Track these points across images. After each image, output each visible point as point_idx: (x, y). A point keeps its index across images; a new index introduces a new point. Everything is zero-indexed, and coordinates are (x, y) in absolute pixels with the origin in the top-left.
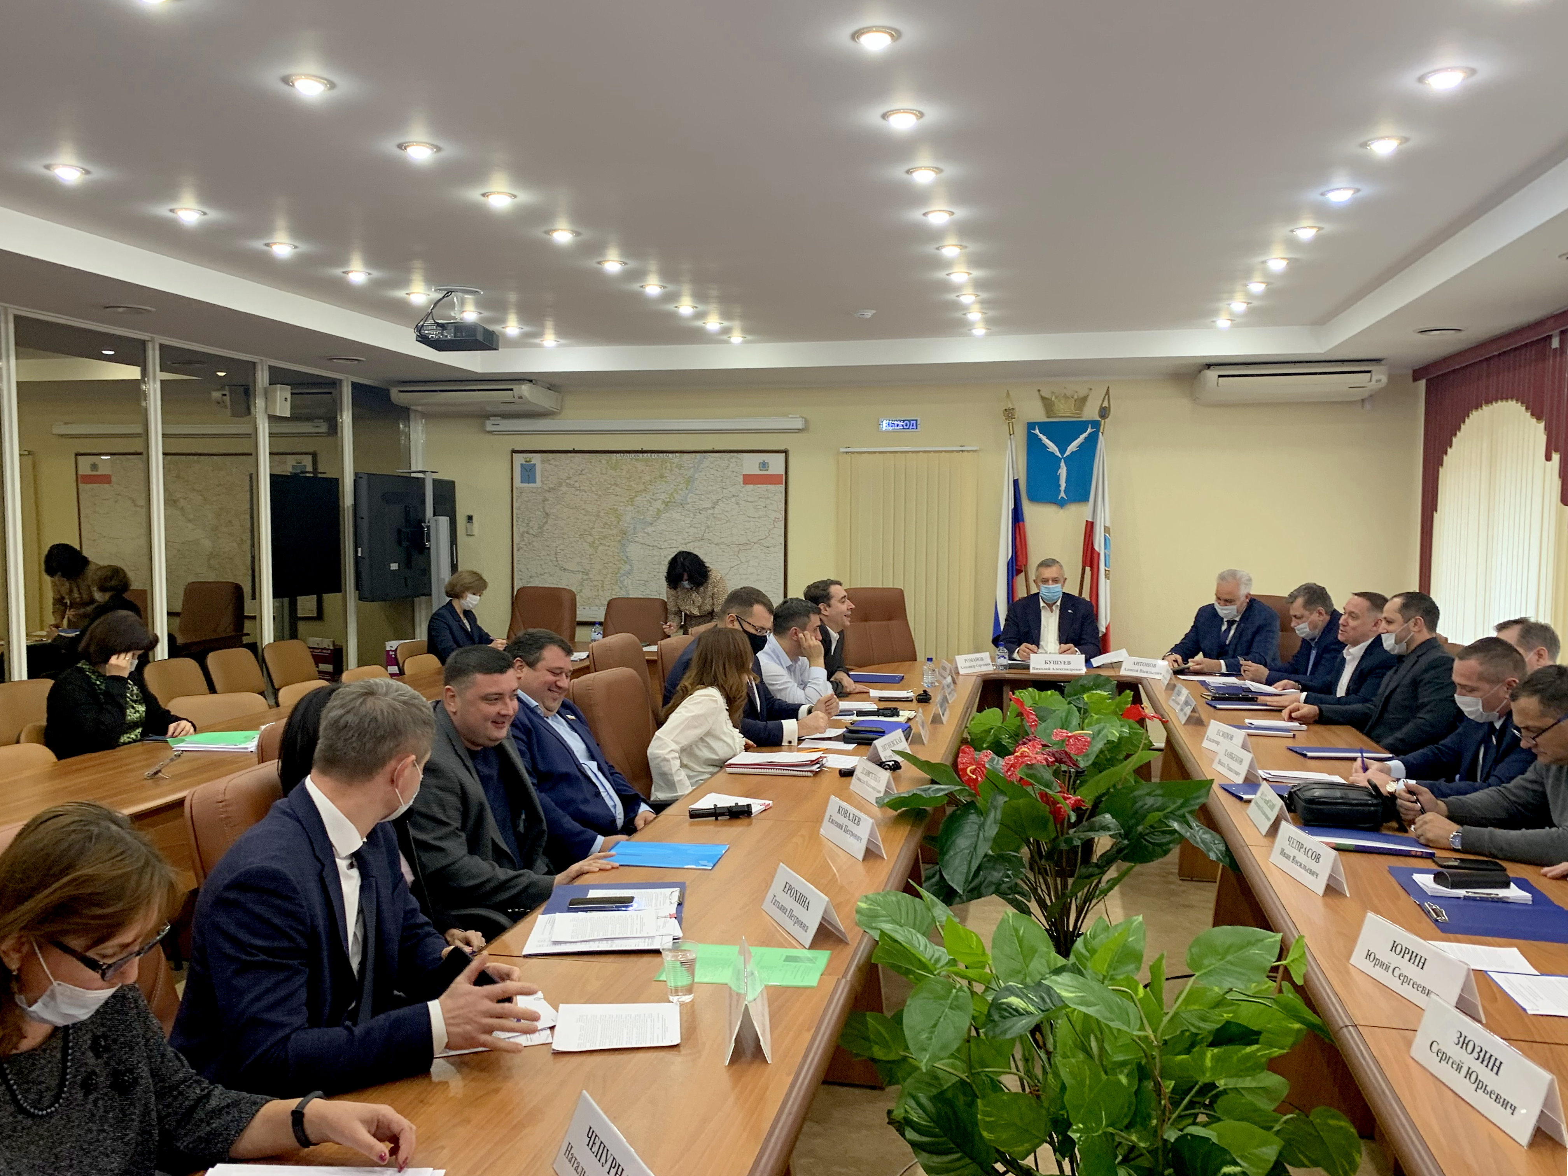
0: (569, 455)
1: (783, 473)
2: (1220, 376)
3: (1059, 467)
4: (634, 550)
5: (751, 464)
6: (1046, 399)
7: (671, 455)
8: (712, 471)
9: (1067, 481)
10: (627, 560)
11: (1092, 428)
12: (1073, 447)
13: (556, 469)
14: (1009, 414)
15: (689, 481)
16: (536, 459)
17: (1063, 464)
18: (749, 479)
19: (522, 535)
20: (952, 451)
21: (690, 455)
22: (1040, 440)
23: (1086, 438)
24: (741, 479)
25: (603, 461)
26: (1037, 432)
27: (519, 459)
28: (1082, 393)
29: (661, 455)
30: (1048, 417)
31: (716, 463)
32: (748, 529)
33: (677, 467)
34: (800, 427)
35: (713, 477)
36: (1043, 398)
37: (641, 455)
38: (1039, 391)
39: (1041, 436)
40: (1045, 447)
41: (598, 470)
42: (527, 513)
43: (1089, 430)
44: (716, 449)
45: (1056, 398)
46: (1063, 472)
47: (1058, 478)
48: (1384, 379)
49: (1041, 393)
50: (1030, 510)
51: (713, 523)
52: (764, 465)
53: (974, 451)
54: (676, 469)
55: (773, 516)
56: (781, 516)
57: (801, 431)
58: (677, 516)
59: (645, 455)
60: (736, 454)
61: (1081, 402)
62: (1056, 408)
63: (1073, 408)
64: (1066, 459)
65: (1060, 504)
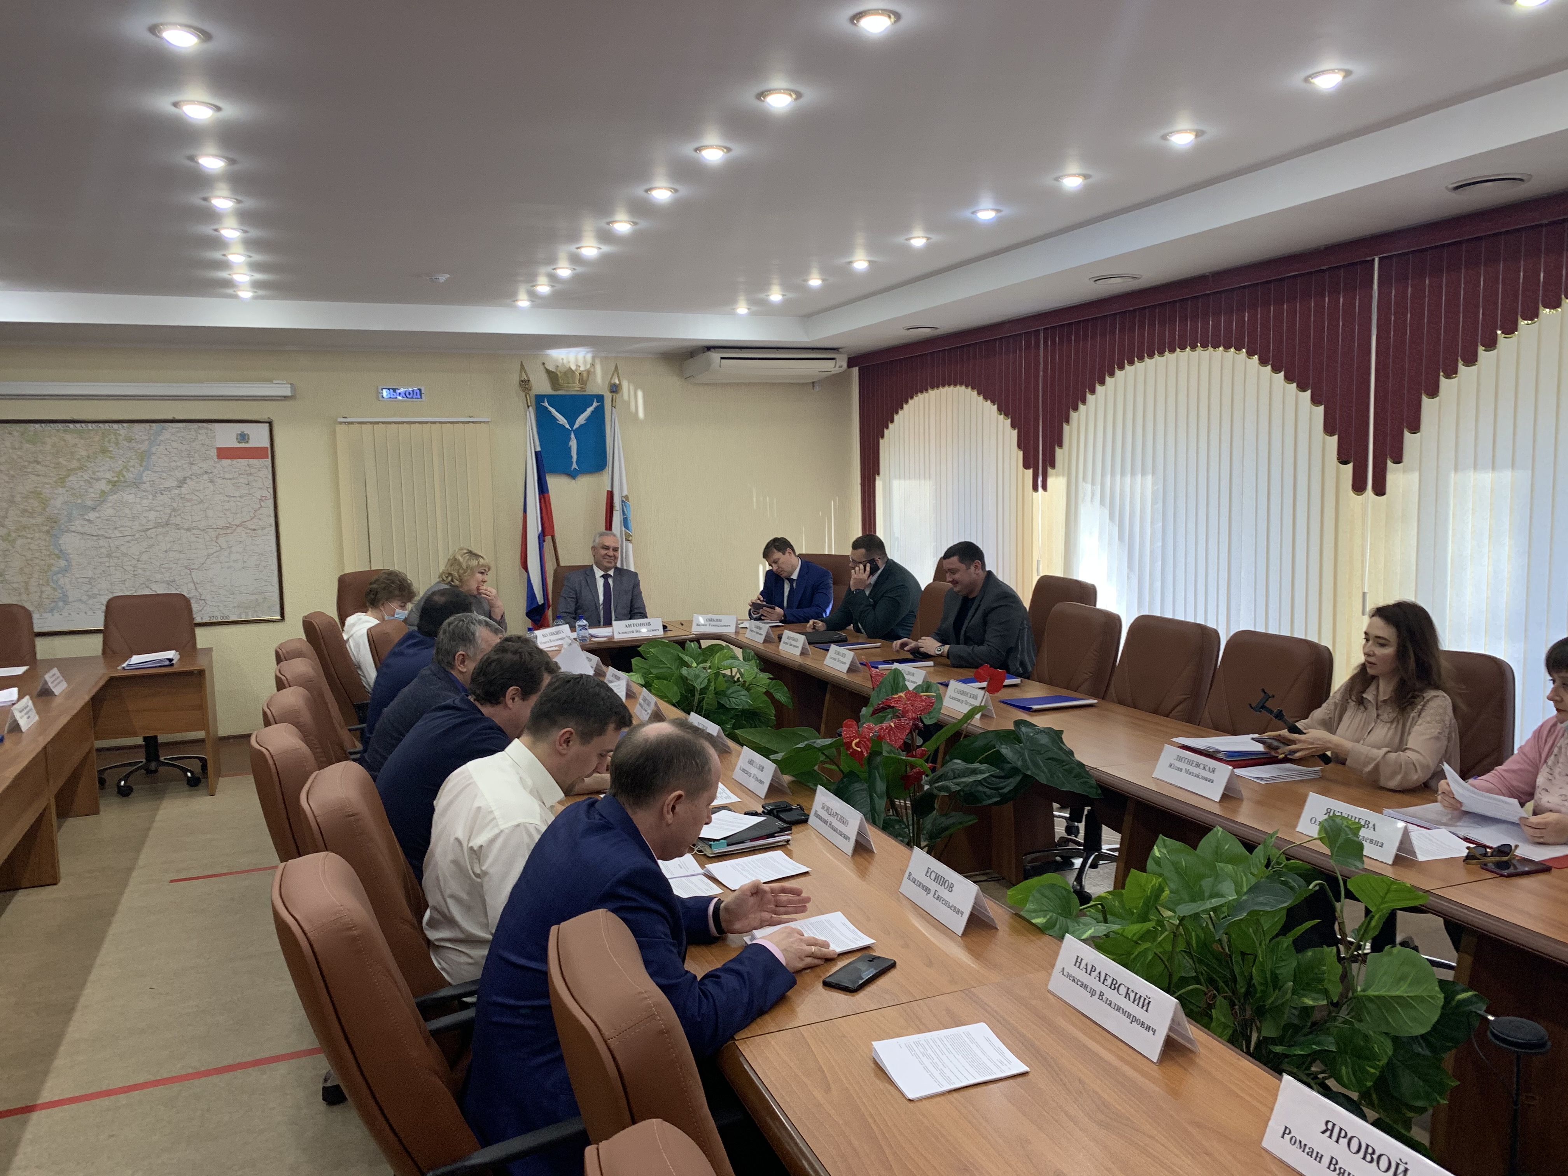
1: (266, 444)
2: (722, 359)
3: (570, 439)
4: (70, 542)
5: (226, 436)
6: (552, 372)
7: (115, 426)
8: (175, 444)
9: (578, 453)
10: (62, 554)
11: (598, 402)
12: (581, 419)
14: (525, 385)
15: (144, 457)
17: (573, 436)
18: (224, 453)
20: (461, 423)
21: (143, 425)
22: (550, 412)
23: (593, 412)
24: (214, 452)
25: (15, 433)
26: (546, 404)
29: (101, 425)
30: (556, 390)
31: (179, 435)
32: (227, 510)
33: (125, 439)
34: (287, 394)
35: (175, 451)
36: (547, 372)
37: (71, 426)
39: (551, 409)
40: (555, 420)
41: (8, 444)
43: (595, 404)
44: (177, 418)
45: (561, 372)
46: (573, 444)
47: (569, 451)
49: (546, 365)
51: (181, 505)
52: (243, 437)
53: (484, 422)
54: (125, 443)
55: (258, 494)
56: (269, 494)
57: (286, 398)
58: (131, 498)
59: (78, 425)
60: (205, 425)
61: (584, 377)
62: (560, 381)
63: (578, 382)
64: (576, 432)
65: (573, 475)
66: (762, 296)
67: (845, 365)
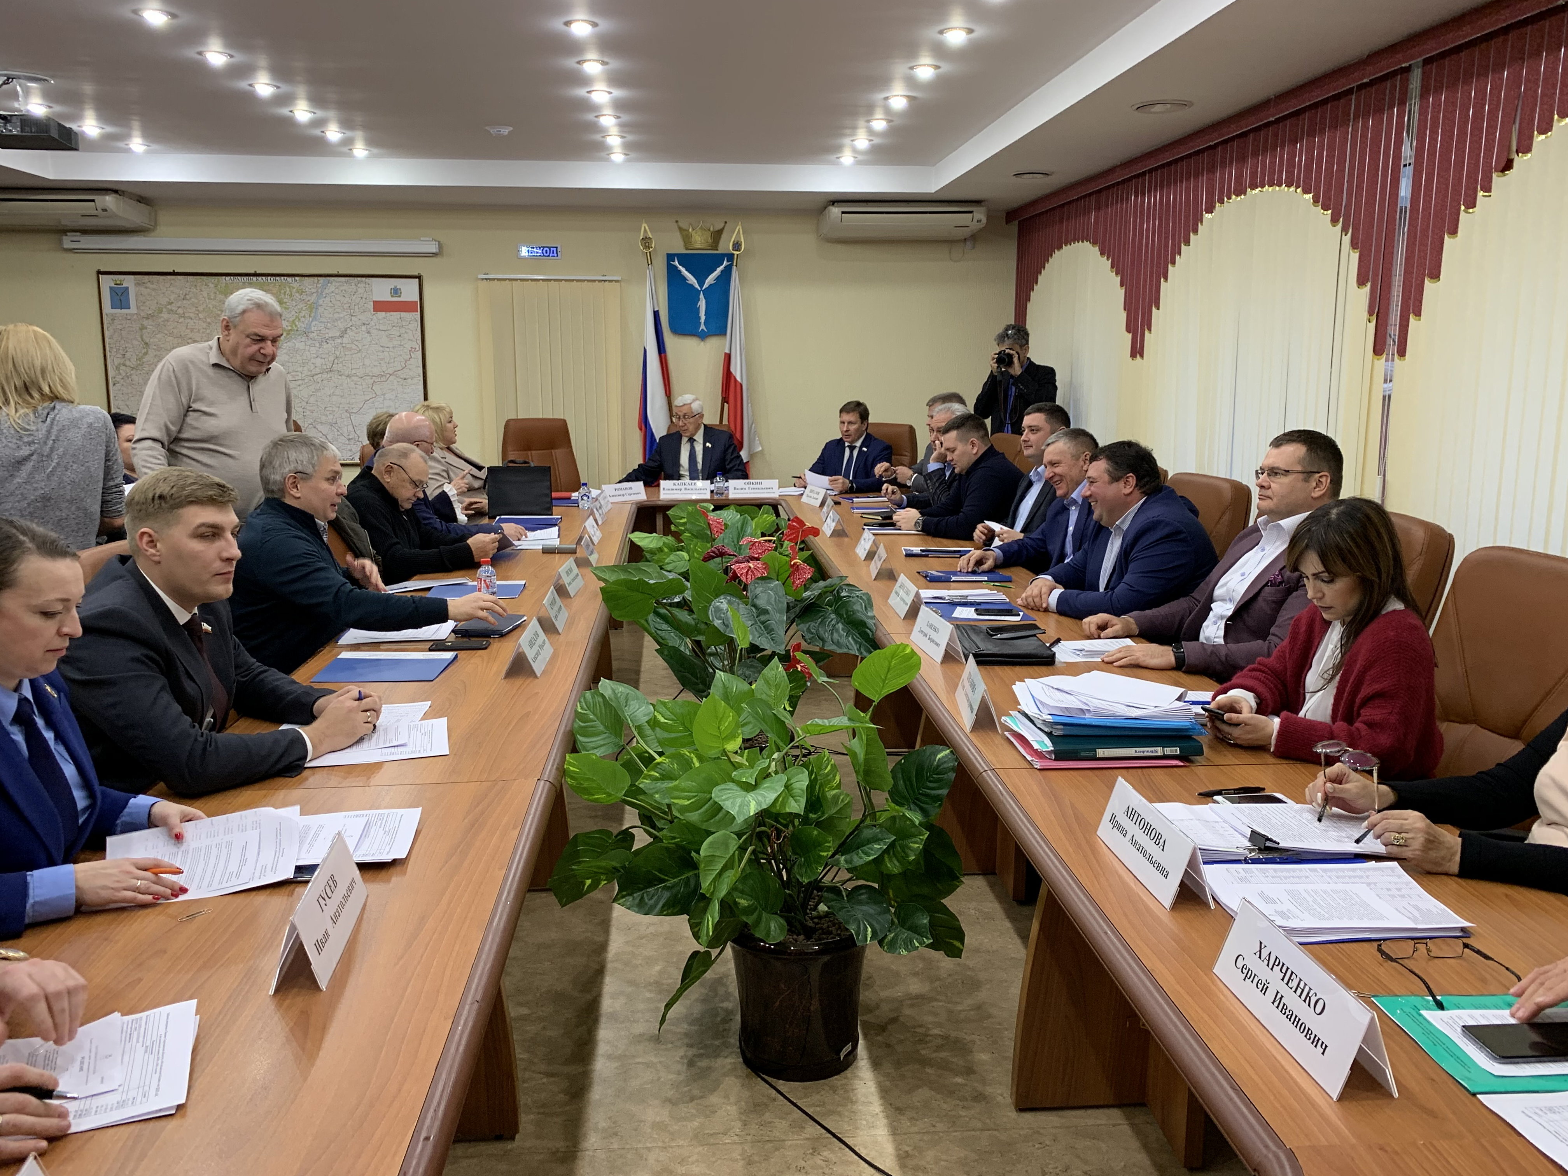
0: (169, 277)
1: (417, 298)
2: (843, 213)
3: (699, 299)
5: (382, 290)
6: (685, 230)
7: (289, 279)
8: (338, 297)
9: (707, 314)
11: (728, 261)
12: (711, 279)
13: (153, 293)
14: (648, 243)
15: (313, 308)
16: (128, 282)
17: (702, 296)
18: (379, 306)
19: (118, 368)
20: (594, 281)
21: (312, 279)
22: (680, 272)
23: (722, 271)
24: (371, 306)
25: (211, 285)
26: (676, 263)
27: (107, 282)
28: (719, 226)
29: (278, 278)
30: (687, 249)
31: (344, 288)
32: (382, 359)
33: (298, 292)
34: (434, 251)
35: (339, 304)
36: (681, 229)
37: (254, 279)
38: (677, 222)
39: (680, 268)
40: (684, 279)
41: (205, 295)
42: (122, 342)
43: (724, 264)
44: (340, 273)
45: (694, 230)
46: (702, 304)
47: (698, 310)
48: (984, 220)
49: (680, 224)
50: (672, 342)
51: (342, 353)
52: (396, 291)
53: (617, 281)
54: (297, 295)
55: (408, 346)
56: (419, 347)
57: (435, 255)
58: (301, 346)
59: (260, 278)
60: (364, 279)
61: (717, 235)
62: (693, 240)
63: (710, 241)
64: (706, 291)
65: (701, 336)
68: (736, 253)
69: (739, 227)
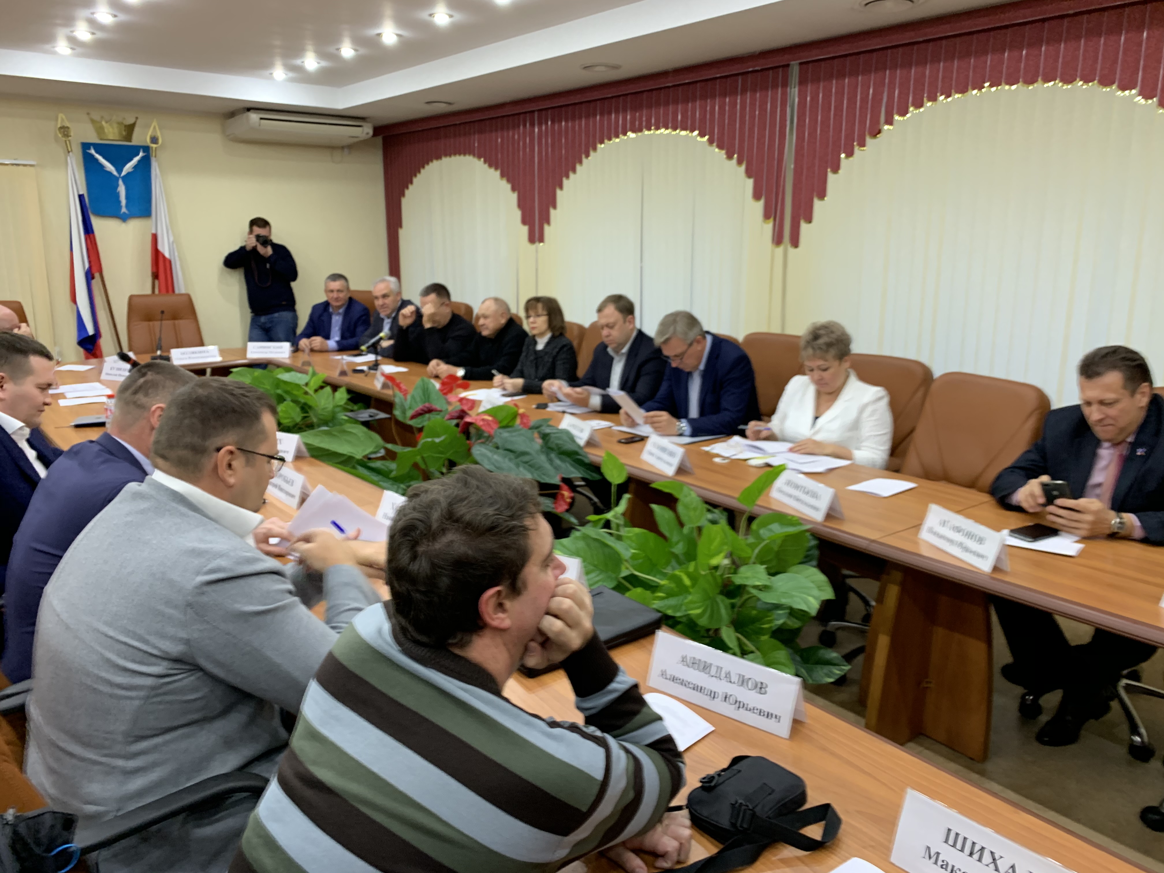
2: (261, 119)
3: (118, 185)
6: (97, 122)
9: (127, 198)
11: (144, 152)
12: (128, 167)
14: (65, 131)
17: (121, 182)
22: (97, 160)
23: (139, 161)
26: (92, 151)
28: (131, 121)
30: (101, 139)
36: (93, 121)
38: (88, 114)
39: (97, 156)
40: (102, 166)
43: (141, 154)
45: (107, 122)
46: (122, 189)
47: (118, 196)
49: (92, 116)
50: (97, 223)
53: (31, 166)
61: (130, 129)
62: (106, 130)
63: (124, 133)
64: (124, 178)
65: (124, 218)
66: (298, 62)
67: (371, 132)
68: (154, 146)
69: (155, 123)
